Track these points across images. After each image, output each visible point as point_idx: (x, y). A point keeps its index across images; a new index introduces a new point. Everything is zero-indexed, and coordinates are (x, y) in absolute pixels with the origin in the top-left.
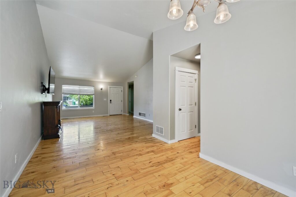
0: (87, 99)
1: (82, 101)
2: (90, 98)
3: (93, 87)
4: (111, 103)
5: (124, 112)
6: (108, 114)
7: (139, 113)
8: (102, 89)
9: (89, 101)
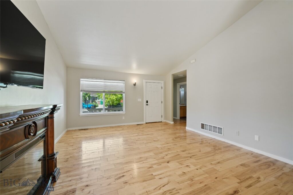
0: (114, 99)
1: (108, 102)
2: (117, 98)
3: (123, 82)
4: (147, 105)
5: (166, 118)
6: (143, 121)
7: (202, 124)
8: (135, 85)
9: (116, 101)
